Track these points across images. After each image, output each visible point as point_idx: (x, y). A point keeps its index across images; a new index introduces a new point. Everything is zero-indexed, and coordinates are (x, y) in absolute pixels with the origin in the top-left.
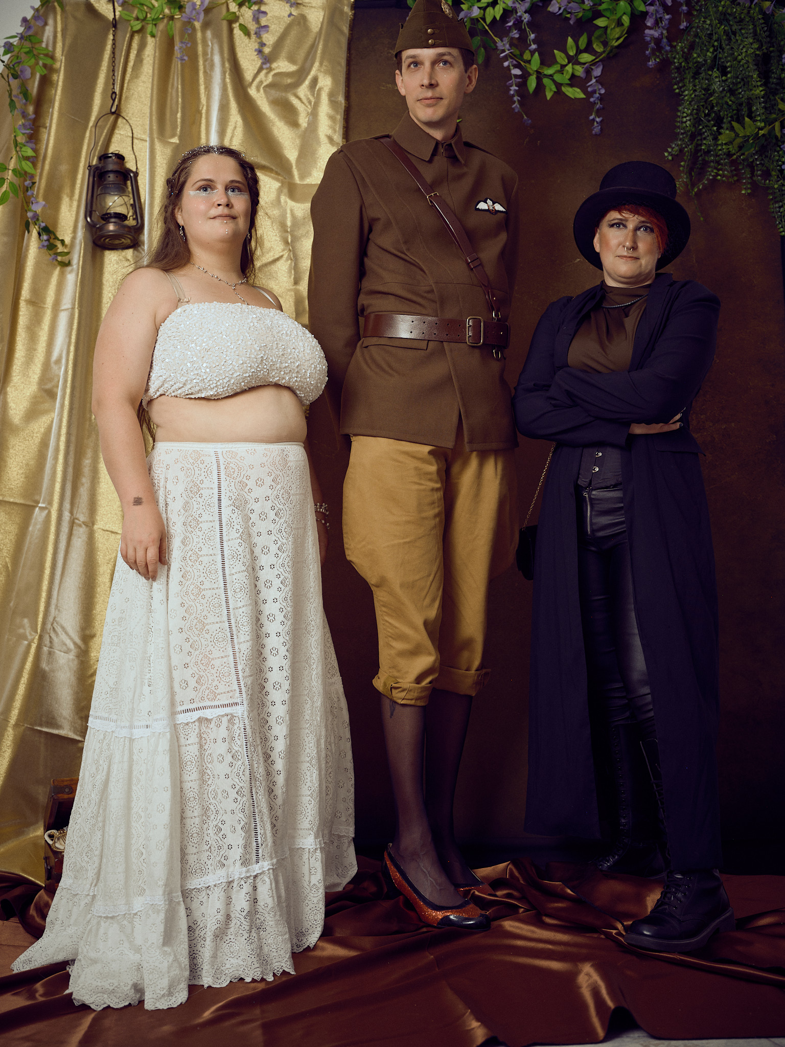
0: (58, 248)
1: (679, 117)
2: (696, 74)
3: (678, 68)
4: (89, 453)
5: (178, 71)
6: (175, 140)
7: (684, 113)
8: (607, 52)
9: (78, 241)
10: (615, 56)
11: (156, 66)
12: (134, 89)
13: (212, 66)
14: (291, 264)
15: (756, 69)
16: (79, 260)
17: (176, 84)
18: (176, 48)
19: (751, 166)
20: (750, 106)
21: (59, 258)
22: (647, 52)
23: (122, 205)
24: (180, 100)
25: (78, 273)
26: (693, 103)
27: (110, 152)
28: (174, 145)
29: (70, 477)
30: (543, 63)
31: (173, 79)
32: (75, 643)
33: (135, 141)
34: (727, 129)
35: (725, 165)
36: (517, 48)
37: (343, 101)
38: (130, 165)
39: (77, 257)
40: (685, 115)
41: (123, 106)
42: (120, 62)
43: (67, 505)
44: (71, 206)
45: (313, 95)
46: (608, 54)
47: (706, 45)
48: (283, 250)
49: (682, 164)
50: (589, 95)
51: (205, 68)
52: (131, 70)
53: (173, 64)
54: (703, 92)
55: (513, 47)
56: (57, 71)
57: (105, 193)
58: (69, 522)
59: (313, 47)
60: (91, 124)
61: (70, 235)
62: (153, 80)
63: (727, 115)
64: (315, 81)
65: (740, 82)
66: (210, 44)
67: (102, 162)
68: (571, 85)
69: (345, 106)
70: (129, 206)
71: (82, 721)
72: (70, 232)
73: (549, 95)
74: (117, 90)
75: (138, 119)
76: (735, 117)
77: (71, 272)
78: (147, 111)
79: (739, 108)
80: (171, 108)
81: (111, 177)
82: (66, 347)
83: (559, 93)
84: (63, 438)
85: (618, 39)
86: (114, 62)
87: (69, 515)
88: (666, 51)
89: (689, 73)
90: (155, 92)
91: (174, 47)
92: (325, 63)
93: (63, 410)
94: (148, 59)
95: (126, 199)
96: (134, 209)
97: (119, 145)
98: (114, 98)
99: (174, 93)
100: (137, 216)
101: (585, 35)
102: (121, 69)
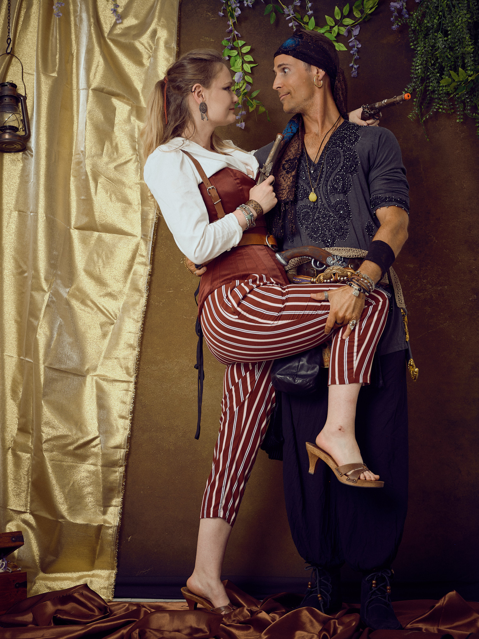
1: (414, 66)
2: (426, 36)
3: (414, 31)
5: (56, 24)
6: (55, 75)
7: (417, 63)
8: (363, 18)
10: (369, 20)
11: (41, 20)
12: (23, 37)
13: (81, 20)
14: (137, 165)
15: (468, 33)
17: (55, 33)
18: (54, 7)
19: (463, 102)
20: (463, 59)
22: (392, 19)
23: (14, 120)
24: (58, 45)
26: (423, 55)
27: (6, 82)
28: (54, 78)
30: (317, 25)
31: (53, 30)
33: (24, 74)
34: (447, 75)
35: (445, 101)
36: (299, 14)
37: (175, 48)
38: (21, 92)
40: (418, 64)
41: (16, 49)
42: (14, 17)
45: (153, 43)
47: (433, 14)
48: (132, 155)
49: (415, 99)
50: (350, 48)
51: (75, 22)
52: (22, 23)
53: (53, 20)
54: (431, 48)
55: (296, 13)
57: (2, 112)
62: (38, 30)
63: (447, 65)
64: (155, 32)
65: (457, 42)
66: (79, 5)
68: (337, 41)
69: (177, 51)
70: (19, 121)
74: (11, 36)
76: (453, 66)
78: (33, 53)
79: (456, 60)
80: (52, 50)
81: (7, 100)
85: (371, 8)
86: (9, 16)
88: (406, 18)
89: (421, 34)
90: (40, 39)
92: (162, 19)
94: (35, 15)
95: (18, 116)
96: (23, 123)
97: (13, 77)
98: (9, 43)
99: (54, 40)
100: (25, 128)
101: (348, 5)
102: (14, 22)
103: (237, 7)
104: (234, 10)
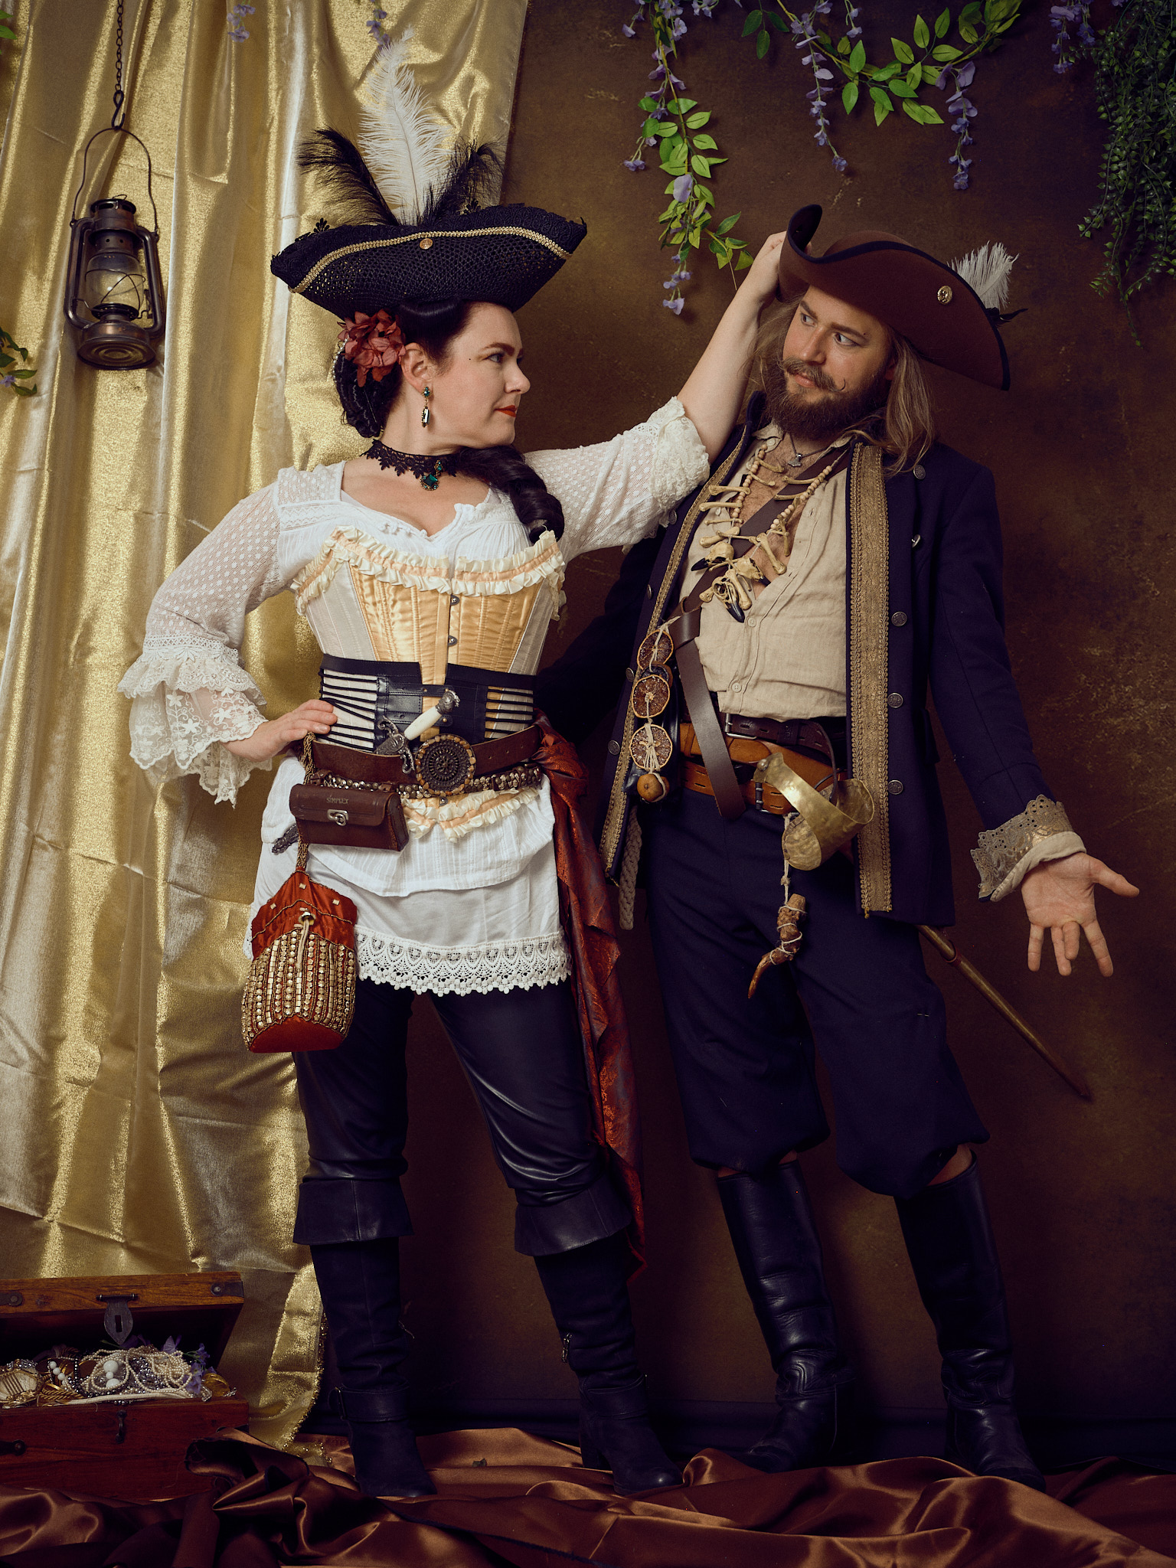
0: (17, 363)
1: (1106, 162)
2: (1139, 86)
3: (1105, 75)
4: (63, 723)
5: (231, 55)
6: (222, 179)
7: (1115, 155)
8: (984, 44)
9: (50, 352)
10: (998, 51)
11: (193, 47)
12: (153, 88)
13: (291, 50)
16: (53, 386)
17: (227, 78)
18: (229, 16)
21: (18, 381)
22: (1054, 46)
23: (129, 291)
24: (232, 108)
25: (51, 407)
26: (1130, 138)
27: (110, 197)
28: (219, 188)
29: (29, 764)
30: (871, 60)
31: (222, 71)
32: (30, 1050)
33: (154, 178)
36: (827, 33)
38: (145, 221)
39: (49, 381)
40: (1116, 158)
41: (134, 117)
42: (131, 39)
43: (23, 812)
44: (39, 290)
45: (464, 106)
46: (986, 46)
47: (1157, 36)
49: (1108, 245)
50: (950, 118)
51: (278, 52)
52: (149, 54)
53: (223, 46)
54: (1149, 119)
55: (819, 31)
56: (21, 52)
57: (99, 270)
58: (26, 841)
59: (469, 20)
60: (78, 146)
61: (37, 341)
62: (186, 72)
64: (470, 81)
66: (289, 11)
67: (96, 213)
68: (919, 101)
70: (141, 293)
71: (40, 1183)
72: (38, 335)
73: (880, 118)
74: (125, 88)
75: (160, 141)
77: (38, 405)
78: (176, 125)
80: (217, 121)
81: (112, 242)
82: (26, 536)
83: (897, 112)
84: (18, 696)
85: (1004, 21)
86: (120, 37)
87: (26, 828)
88: (1088, 45)
89: (1126, 85)
90: (189, 94)
91: (225, 14)
93: (20, 647)
94: (181, 34)
95: (136, 279)
96: (150, 298)
97: (126, 185)
98: (118, 102)
99: (223, 95)
100: (154, 311)
101: (947, 12)
102: (131, 53)
103: (677, 16)
104: (670, 24)
